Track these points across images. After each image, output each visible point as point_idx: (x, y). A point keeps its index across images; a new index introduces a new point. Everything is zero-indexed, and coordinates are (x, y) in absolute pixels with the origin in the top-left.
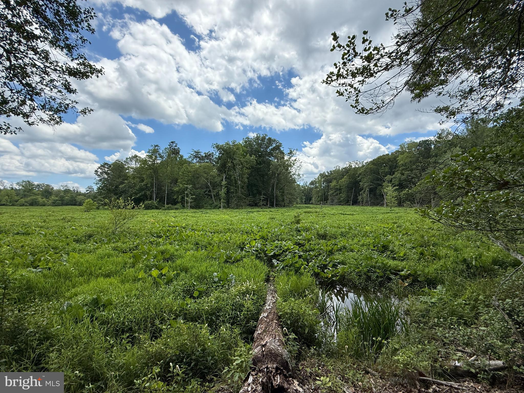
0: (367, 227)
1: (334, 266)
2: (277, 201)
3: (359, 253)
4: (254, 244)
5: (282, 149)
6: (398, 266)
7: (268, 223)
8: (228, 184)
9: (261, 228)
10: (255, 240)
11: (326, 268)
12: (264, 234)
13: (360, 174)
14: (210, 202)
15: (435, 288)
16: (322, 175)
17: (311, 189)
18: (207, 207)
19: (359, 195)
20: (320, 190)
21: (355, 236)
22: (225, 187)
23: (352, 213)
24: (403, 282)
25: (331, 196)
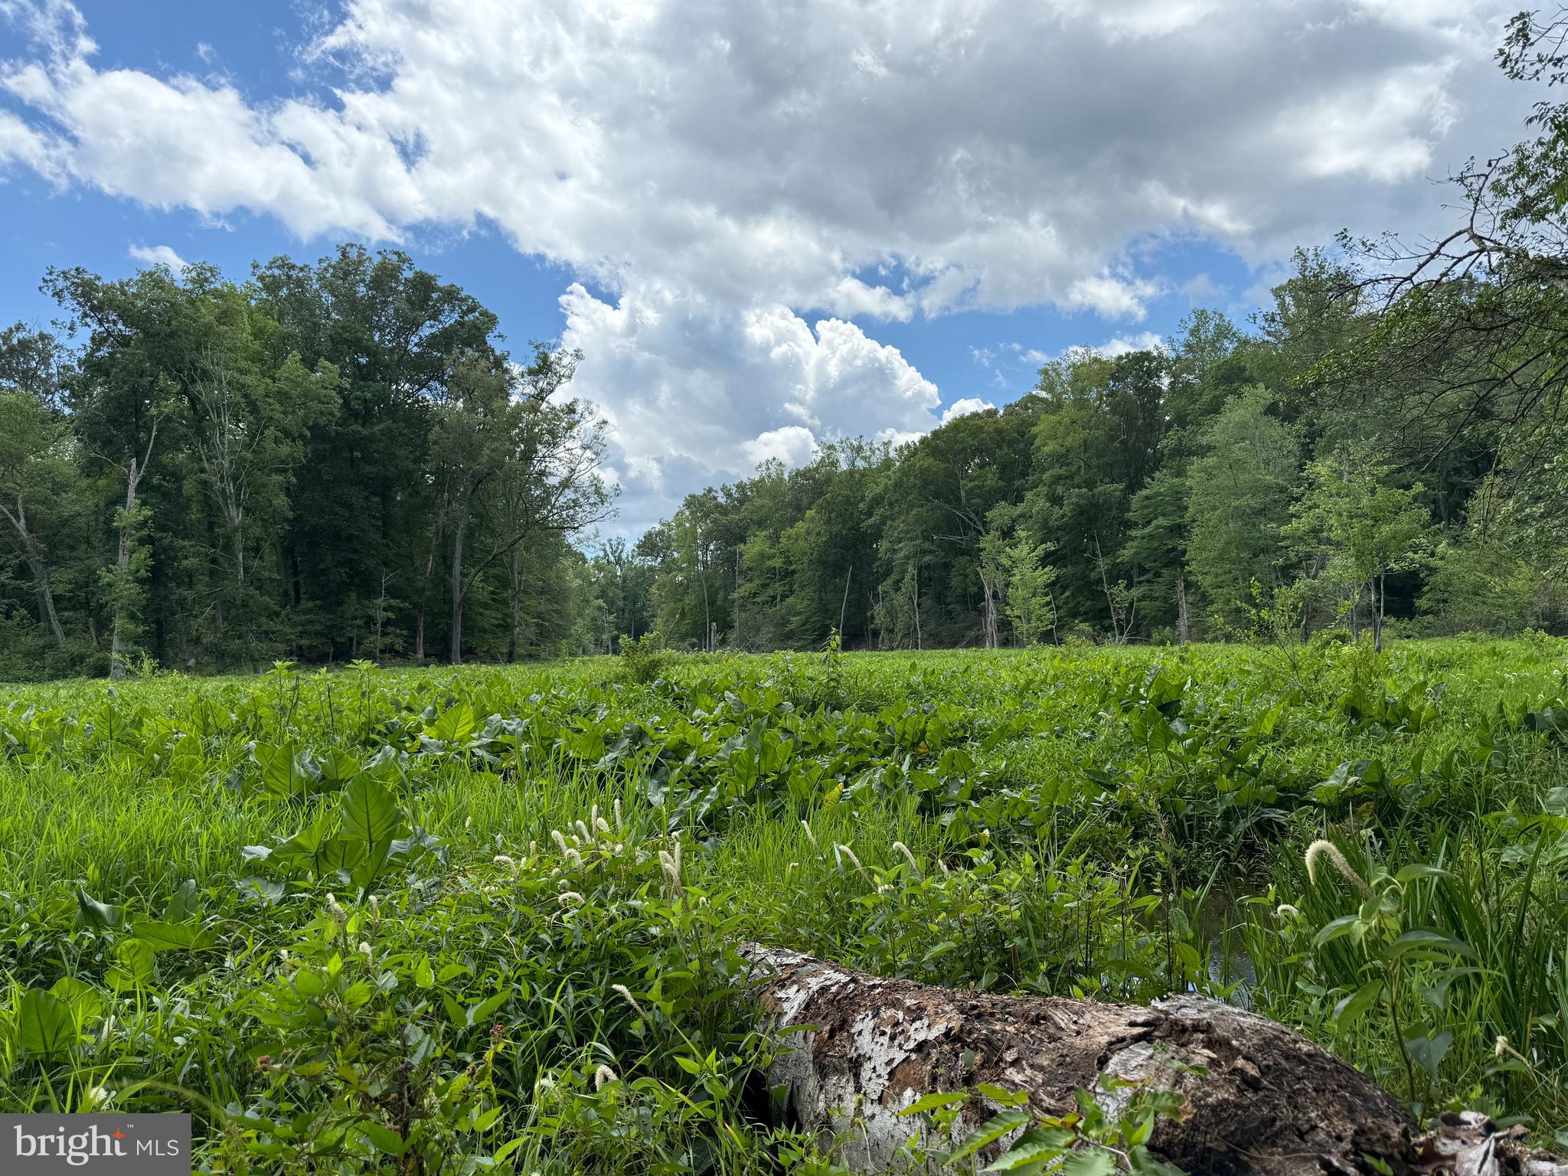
2: (468, 629)
5: (495, 346)
8: (158, 522)
13: (877, 501)
14: (30, 641)
16: (699, 506)
19: (876, 601)
20: (688, 579)
22: (141, 542)
25: (743, 607)
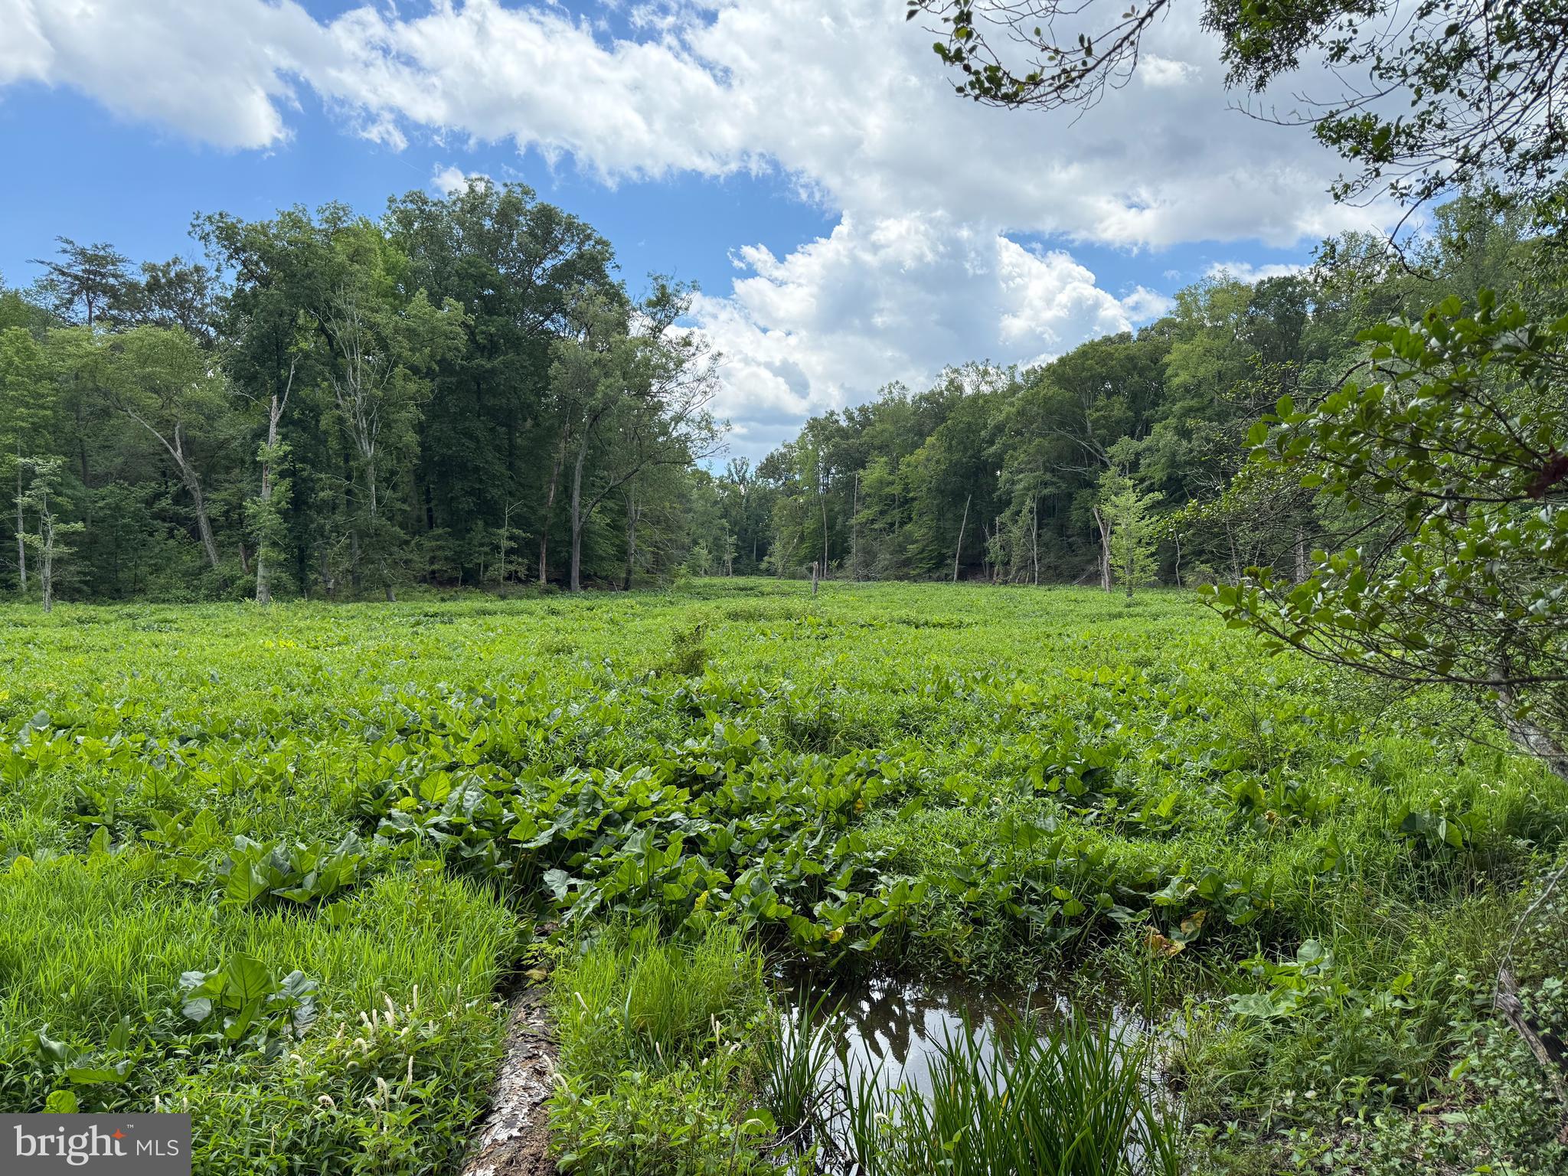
0: (1018, 685)
1: (863, 881)
2: (586, 557)
3: (979, 811)
4: (439, 795)
5: (614, 277)
6: (1144, 865)
7: (531, 678)
8: (299, 455)
9: (491, 705)
10: (451, 768)
11: (822, 897)
12: (505, 736)
13: (999, 429)
14: (188, 561)
15: (1292, 953)
16: (821, 428)
17: (766, 499)
18: (166, 588)
19: (993, 534)
20: (809, 503)
21: (964, 728)
22: (282, 475)
23: (955, 618)
24: (1167, 935)
25: (861, 534)
